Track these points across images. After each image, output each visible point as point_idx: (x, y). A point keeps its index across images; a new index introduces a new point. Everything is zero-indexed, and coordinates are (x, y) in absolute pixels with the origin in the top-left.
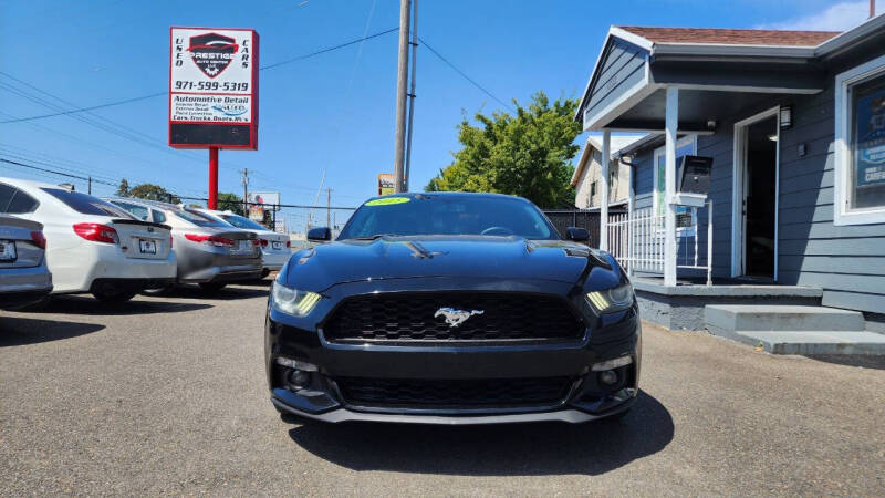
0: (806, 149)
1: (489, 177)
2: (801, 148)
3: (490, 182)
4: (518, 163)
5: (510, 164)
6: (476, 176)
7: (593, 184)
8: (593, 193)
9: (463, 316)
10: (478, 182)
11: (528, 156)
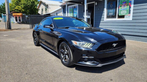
0: (100, 9)
1: (21, 6)
2: (99, 9)
3: (22, 8)
4: (28, 4)
5: (26, 4)
6: (18, 6)
7: (42, 9)
8: (42, 11)
9: (116, 44)
10: (19, 7)
11: (31, 3)
